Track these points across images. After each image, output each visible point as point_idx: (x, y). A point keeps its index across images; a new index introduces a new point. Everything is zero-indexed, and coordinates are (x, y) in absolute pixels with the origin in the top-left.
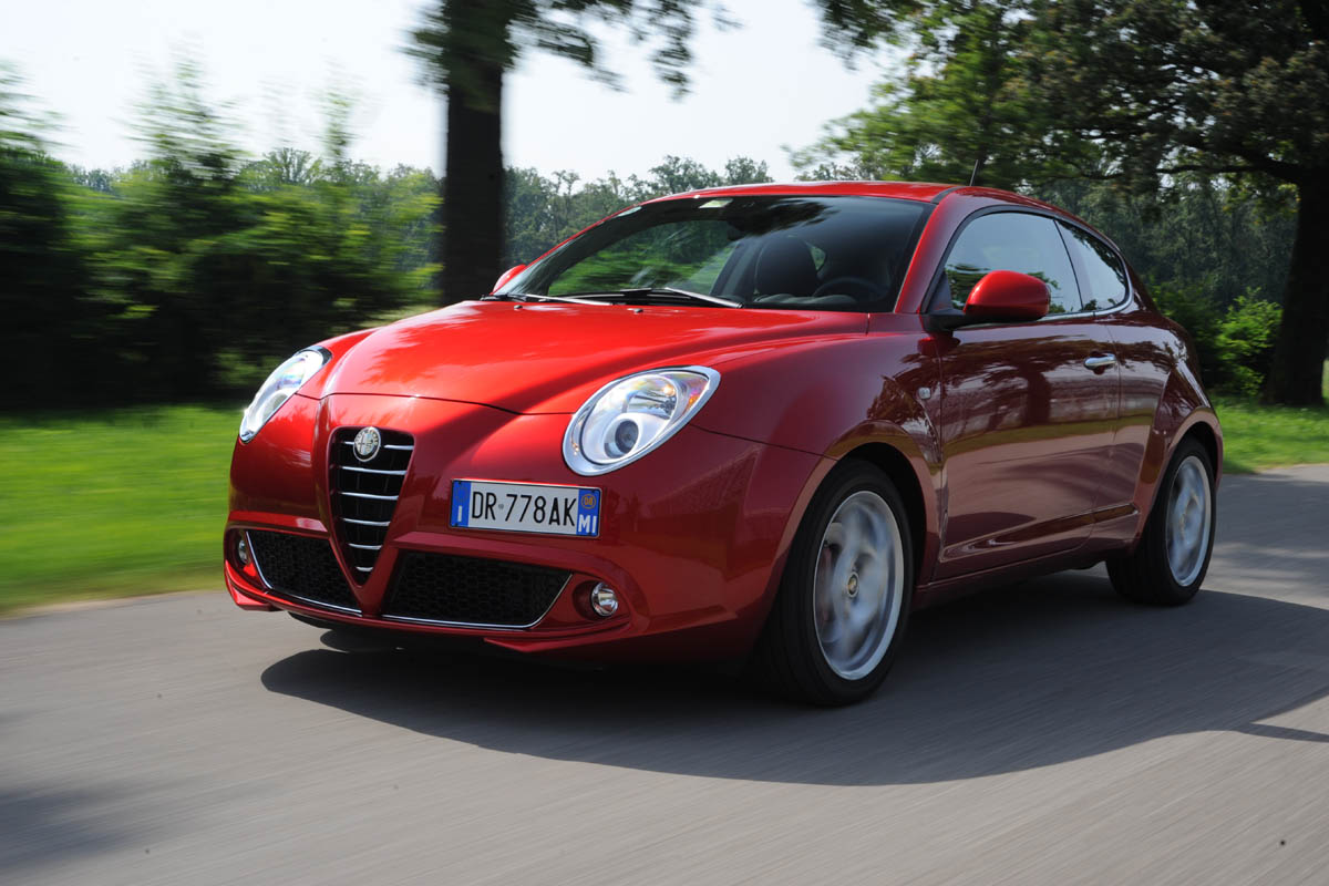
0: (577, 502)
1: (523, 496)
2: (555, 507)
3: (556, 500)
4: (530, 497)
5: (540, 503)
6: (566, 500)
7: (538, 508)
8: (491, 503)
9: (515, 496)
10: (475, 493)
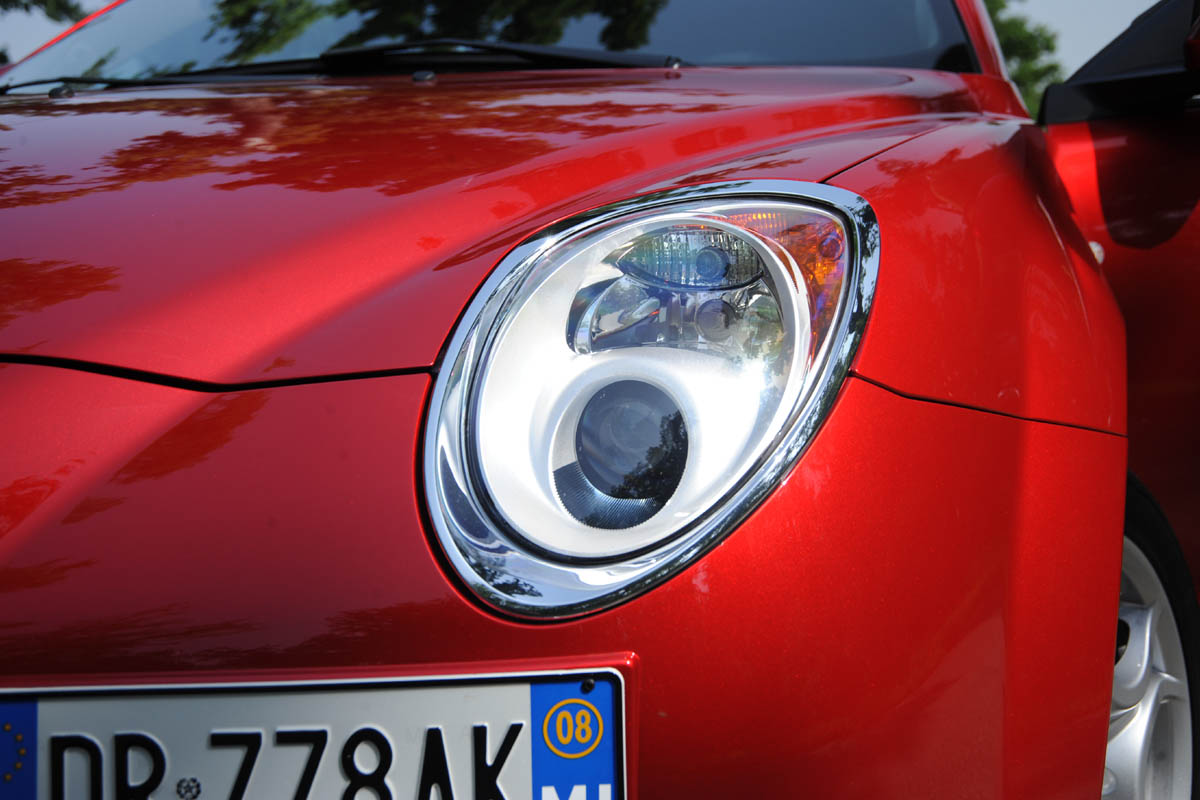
0: (524, 740)
1: (284, 739)
2: (434, 767)
3: (434, 739)
4: (317, 740)
5: (365, 760)
6: (479, 734)
7: (356, 780)
8: (135, 780)
9: (251, 743)
10: (59, 745)
